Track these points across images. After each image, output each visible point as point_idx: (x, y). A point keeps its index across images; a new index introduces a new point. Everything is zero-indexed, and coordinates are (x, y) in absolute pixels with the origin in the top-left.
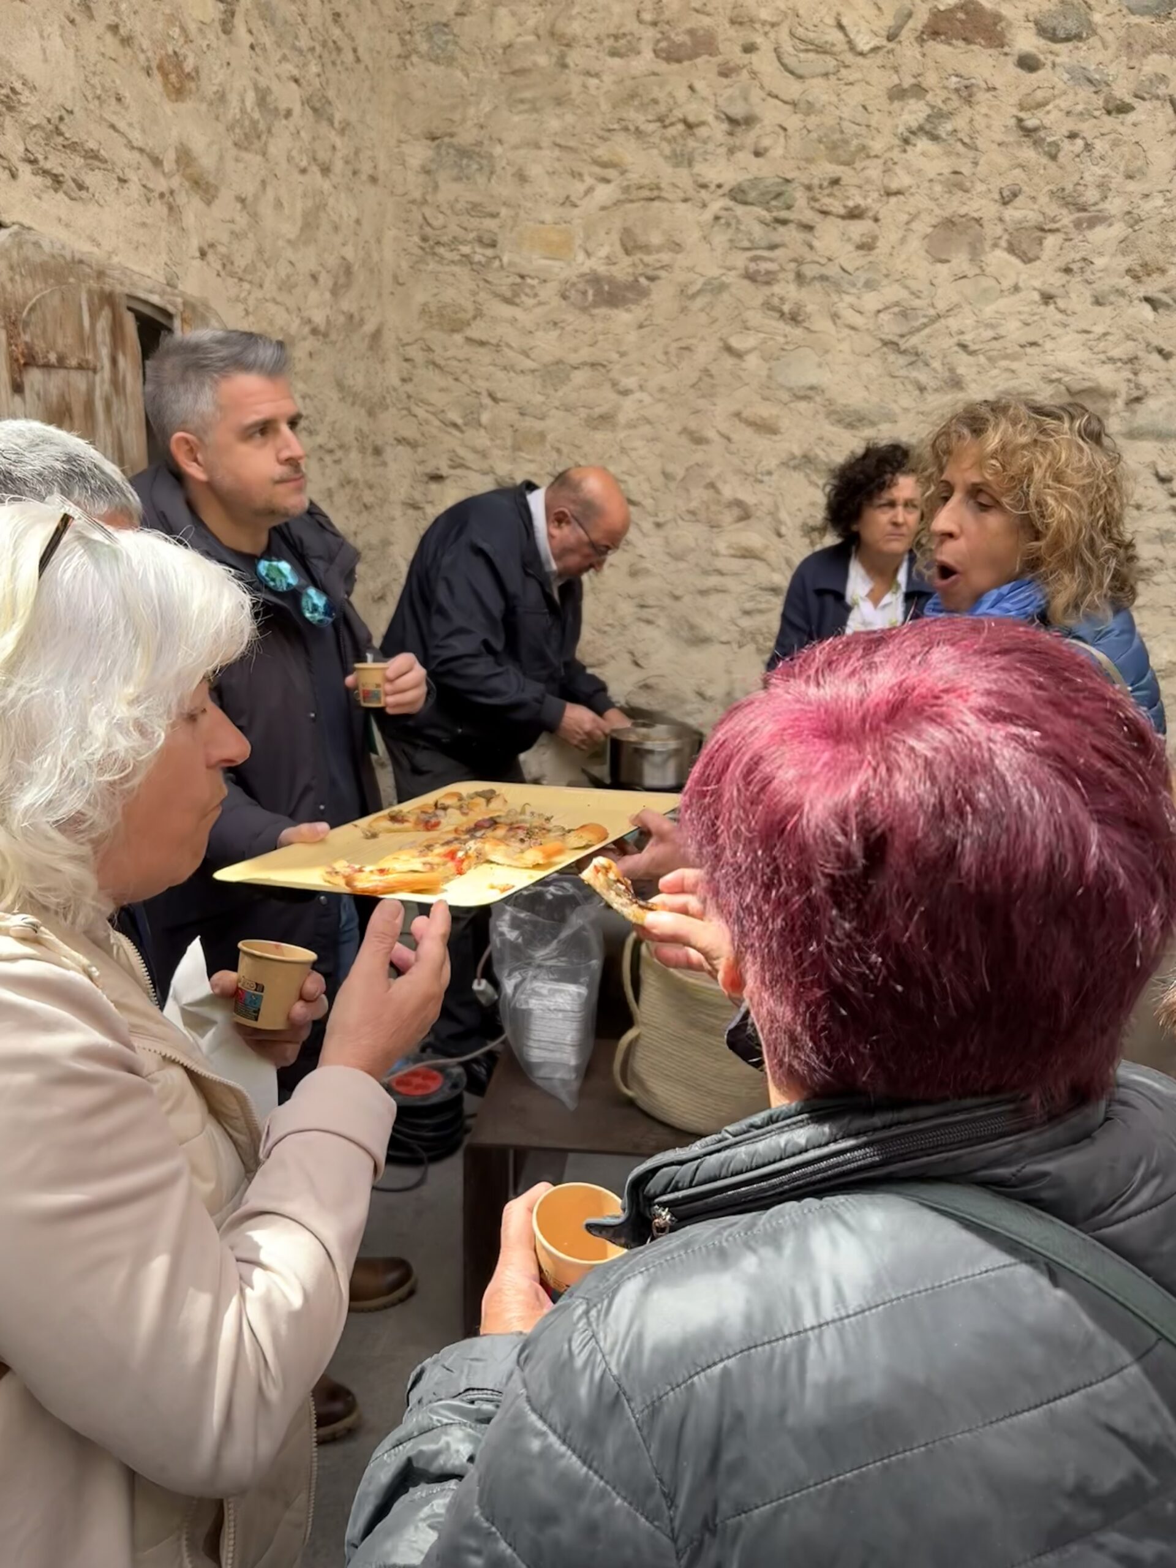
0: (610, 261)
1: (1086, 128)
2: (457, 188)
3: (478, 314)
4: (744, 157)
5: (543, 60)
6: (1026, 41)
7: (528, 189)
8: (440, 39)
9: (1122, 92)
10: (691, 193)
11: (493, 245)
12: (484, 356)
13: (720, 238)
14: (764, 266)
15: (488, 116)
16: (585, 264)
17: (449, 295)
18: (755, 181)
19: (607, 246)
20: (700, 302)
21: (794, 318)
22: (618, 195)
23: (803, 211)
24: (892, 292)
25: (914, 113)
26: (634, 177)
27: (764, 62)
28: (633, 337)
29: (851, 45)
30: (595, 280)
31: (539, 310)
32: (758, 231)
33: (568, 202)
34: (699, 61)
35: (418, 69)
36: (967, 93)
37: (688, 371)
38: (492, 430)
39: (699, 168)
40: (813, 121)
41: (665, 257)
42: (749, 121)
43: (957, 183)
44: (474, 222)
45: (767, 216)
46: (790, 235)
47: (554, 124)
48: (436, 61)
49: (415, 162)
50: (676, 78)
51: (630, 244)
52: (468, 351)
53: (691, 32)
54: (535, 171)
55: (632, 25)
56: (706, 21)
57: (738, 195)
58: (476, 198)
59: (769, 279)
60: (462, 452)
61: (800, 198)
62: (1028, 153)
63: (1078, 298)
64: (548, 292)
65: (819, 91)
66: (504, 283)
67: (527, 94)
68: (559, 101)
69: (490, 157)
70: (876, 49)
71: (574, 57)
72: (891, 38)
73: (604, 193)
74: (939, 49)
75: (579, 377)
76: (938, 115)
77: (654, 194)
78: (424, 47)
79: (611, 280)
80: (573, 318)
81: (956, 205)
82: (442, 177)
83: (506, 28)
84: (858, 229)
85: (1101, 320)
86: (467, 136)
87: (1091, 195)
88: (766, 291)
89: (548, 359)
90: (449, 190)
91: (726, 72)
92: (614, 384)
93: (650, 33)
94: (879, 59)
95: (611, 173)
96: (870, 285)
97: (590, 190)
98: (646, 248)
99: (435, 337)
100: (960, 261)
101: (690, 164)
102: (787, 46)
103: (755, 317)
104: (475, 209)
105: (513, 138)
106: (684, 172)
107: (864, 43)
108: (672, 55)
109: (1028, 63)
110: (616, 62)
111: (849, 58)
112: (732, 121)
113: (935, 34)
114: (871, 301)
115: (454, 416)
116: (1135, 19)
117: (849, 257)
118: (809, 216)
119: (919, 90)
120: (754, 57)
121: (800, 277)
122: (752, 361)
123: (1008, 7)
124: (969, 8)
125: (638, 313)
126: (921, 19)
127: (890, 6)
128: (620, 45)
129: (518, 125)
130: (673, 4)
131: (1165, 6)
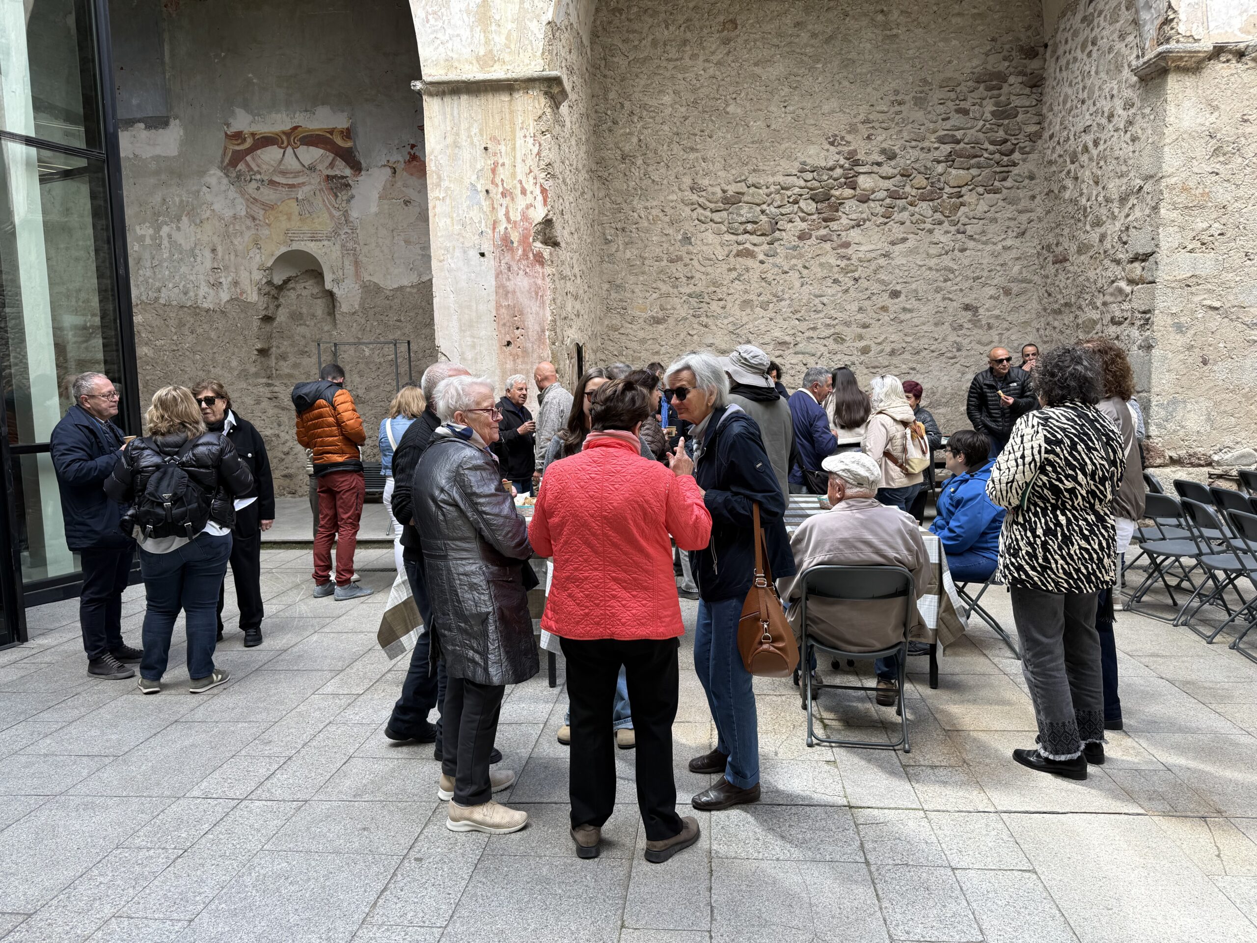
0: (657, 313)
1: (777, 278)
2: (616, 295)
3: (622, 327)
4: (691, 286)
5: (638, 263)
6: (761, 257)
7: (635, 295)
9: (786, 268)
10: (678, 295)
11: (626, 309)
12: (624, 337)
13: (686, 306)
14: (697, 313)
15: (624, 277)
16: (650, 314)
17: (614, 322)
18: (694, 292)
19: (656, 309)
20: (681, 322)
21: (706, 326)
22: (658, 296)
23: (707, 299)
24: (731, 319)
25: (734, 274)
26: (662, 291)
27: (695, 263)
28: (664, 332)
29: (717, 259)
30: (653, 317)
31: (639, 326)
32: (695, 304)
33: (646, 298)
34: (679, 263)
35: (605, 265)
36: (747, 270)
37: (679, 340)
38: (626, 356)
39: (679, 289)
40: (708, 277)
41: (672, 311)
42: (692, 277)
43: (746, 292)
44: (621, 303)
45: (698, 301)
46: (704, 305)
47: (641, 278)
50: (673, 268)
51: (662, 308)
52: (620, 336)
53: (677, 256)
54: (636, 290)
55: (661, 254)
56: (680, 253)
57: (690, 295)
58: (621, 298)
59: (699, 316)
61: (706, 296)
62: (764, 284)
63: (779, 319)
64: (641, 321)
65: (709, 269)
66: (629, 319)
67: (634, 271)
68: (643, 273)
69: (625, 287)
70: (723, 259)
71: (646, 262)
72: (727, 256)
73: (655, 296)
74: (740, 259)
75: (650, 342)
76: (740, 275)
77: (668, 295)
79: (657, 318)
80: (648, 327)
81: (746, 297)
82: (612, 292)
83: (628, 254)
84: (721, 303)
85: (785, 325)
86: (618, 282)
87: (780, 294)
88: (698, 319)
89: (641, 338)
90: (614, 295)
91: (685, 265)
93: (665, 256)
94: (724, 262)
95: (656, 291)
96: (725, 317)
97: (651, 295)
98: (667, 309)
99: (611, 333)
100: (748, 311)
101: (677, 288)
102: (701, 259)
103: (696, 326)
104: (621, 300)
105: (631, 282)
106: (676, 290)
107: (720, 258)
108: (672, 261)
109: (762, 262)
110: (657, 263)
111: (717, 261)
112: (688, 277)
113: (738, 255)
114: (726, 321)
116: (788, 251)
117: (719, 311)
118: (708, 300)
119: (735, 269)
120: (692, 262)
121: (707, 316)
122: (695, 337)
123: (756, 249)
124: (747, 249)
125: (665, 325)
126: (734, 252)
127: (726, 249)
128: (658, 259)
129: (632, 279)
130: (672, 249)
131: (795, 248)
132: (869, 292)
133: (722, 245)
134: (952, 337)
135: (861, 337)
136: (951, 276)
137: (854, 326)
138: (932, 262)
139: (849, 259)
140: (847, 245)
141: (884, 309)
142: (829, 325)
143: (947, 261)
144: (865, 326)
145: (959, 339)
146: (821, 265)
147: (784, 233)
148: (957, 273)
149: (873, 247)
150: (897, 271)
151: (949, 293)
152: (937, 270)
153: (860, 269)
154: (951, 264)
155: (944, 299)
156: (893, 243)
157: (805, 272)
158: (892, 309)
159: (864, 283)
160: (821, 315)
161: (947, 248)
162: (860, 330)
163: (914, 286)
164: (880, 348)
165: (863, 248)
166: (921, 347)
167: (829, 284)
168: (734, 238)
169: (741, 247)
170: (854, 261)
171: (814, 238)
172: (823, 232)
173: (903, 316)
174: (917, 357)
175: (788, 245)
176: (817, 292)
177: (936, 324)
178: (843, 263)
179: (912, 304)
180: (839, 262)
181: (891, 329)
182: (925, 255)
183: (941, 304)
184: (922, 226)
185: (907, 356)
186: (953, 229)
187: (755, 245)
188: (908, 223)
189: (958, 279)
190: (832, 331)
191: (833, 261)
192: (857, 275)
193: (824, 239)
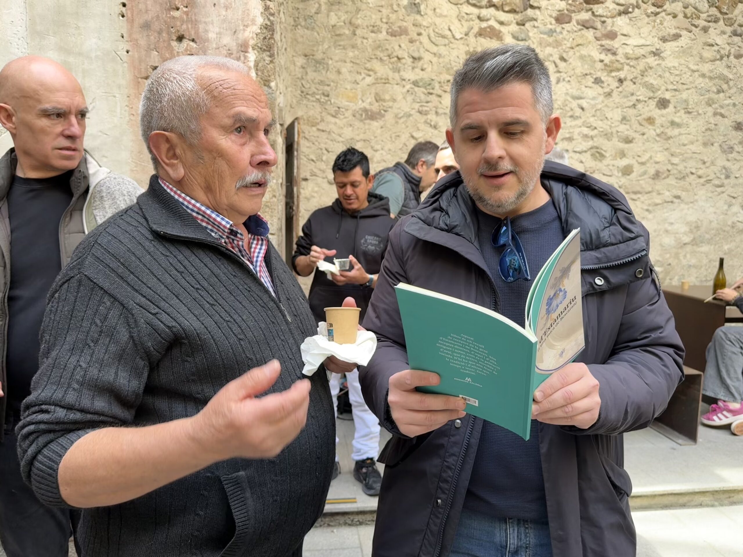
0: (371, 104)
2: (315, 74)
3: (322, 120)
4: (418, 70)
5: (347, 32)
7: (341, 77)
8: (309, 21)
10: (399, 82)
11: (328, 96)
12: (324, 135)
13: (409, 98)
14: (425, 109)
15: (327, 49)
16: (361, 105)
17: (311, 113)
18: (422, 79)
19: (370, 99)
20: (402, 120)
21: (435, 127)
22: (373, 81)
23: (437, 90)
26: (379, 75)
27: (424, 39)
28: (379, 131)
29: (454, 37)
30: (365, 110)
31: (345, 120)
32: (423, 97)
33: (356, 82)
34: (403, 37)
35: (300, 31)
37: (399, 144)
39: (402, 73)
40: (441, 60)
41: (390, 104)
42: (420, 59)
44: (321, 87)
45: (426, 91)
46: (433, 98)
47: (351, 54)
48: (308, 29)
49: (299, 64)
50: (394, 42)
51: (378, 99)
52: (317, 134)
53: (400, 27)
54: (344, 70)
55: (379, 23)
56: (405, 24)
57: (415, 83)
58: (322, 79)
59: (426, 113)
60: (315, 170)
61: (437, 86)
64: (348, 114)
65: (443, 50)
66: (332, 110)
67: (342, 43)
68: (353, 47)
69: (327, 64)
70: (461, 38)
71: (358, 32)
72: (466, 35)
73: (369, 80)
74: (482, 40)
75: (359, 145)
77: (387, 81)
78: (303, 23)
79: (371, 111)
80: (357, 124)
82: (309, 70)
83: (333, 19)
86: (319, 56)
88: (425, 117)
89: (348, 137)
90: (311, 75)
91: (411, 41)
92: (372, 147)
93: (385, 26)
94: (462, 42)
95: (371, 73)
97: (364, 78)
98: (384, 100)
99: (306, 128)
101: (399, 71)
102: (432, 35)
103: (422, 126)
104: (321, 83)
105: (337, 58)
106: (396, 74)
107: (458, 36)
108: (393, 34)
110: (373, 35)
111: (453, 40)
112: (414, 58)
113: (480, 35)
115: (313, 157)
116: (542, 36)
118: (440, 92)
120: (421, 37)
121: (437, 113)
123: (503, 29)
124: (491, 28)
125: (381, 123)
126: (476, 30)
127: (466, 25)
128: (375, 29)
129: (337, 53)
130: (393, 17)
131: (551, 33)
132: (634, 98)
133: (460, 18)
134: (721, 162)
135: (622, 154)
136: (725, 87)
137: (615, 140)
138: (706, 68)
139: (614, 54)
140: (612, 35)
141: (650, 120)
142: (586, 136)
143: (720, 68)
144: (628, 141)
145: (728, 164)
146: (582, 58)
147: (537, 12)
148: (731, 83)
149: (642, 42)
150: (667, 74)
151: (722, 107)
152: (711, 78)
153: (626, 68)
154: (726, 72)
155: (715, 114)
156: (664, 40)
157: (562, 65)
158: (658, 122)
159: (628, 86)
160: (579, 122)
161: (722, 52)
162: (622, 145)
163: (685, 95)
164: (643, 169)
165: (632, 41)
166: (688, 170)
167: (590, 84)
168: (475, 11)
169: (484, 25)
170: (620, 57)
171: (574, 22)
172: (585, 16)
173: (670, 132)
174: (682, 183)
175: (542, 28)
176: (576, 93)
177: (705, 144)
178: (608, 58)
179: (680, 117)
180: (603, 57)
181: (656, 147)
182: (698, 59)
183: (712, 120)
184: (696, 22)
185: (671, 181)
186: (729, 29)
187: (502, 23)
188: (681, 16)
189: (732, 91)
190: (590, 143)
191: (597, 55)
192: (622, 74)
193: (585, 25)
